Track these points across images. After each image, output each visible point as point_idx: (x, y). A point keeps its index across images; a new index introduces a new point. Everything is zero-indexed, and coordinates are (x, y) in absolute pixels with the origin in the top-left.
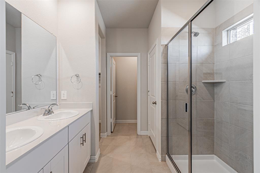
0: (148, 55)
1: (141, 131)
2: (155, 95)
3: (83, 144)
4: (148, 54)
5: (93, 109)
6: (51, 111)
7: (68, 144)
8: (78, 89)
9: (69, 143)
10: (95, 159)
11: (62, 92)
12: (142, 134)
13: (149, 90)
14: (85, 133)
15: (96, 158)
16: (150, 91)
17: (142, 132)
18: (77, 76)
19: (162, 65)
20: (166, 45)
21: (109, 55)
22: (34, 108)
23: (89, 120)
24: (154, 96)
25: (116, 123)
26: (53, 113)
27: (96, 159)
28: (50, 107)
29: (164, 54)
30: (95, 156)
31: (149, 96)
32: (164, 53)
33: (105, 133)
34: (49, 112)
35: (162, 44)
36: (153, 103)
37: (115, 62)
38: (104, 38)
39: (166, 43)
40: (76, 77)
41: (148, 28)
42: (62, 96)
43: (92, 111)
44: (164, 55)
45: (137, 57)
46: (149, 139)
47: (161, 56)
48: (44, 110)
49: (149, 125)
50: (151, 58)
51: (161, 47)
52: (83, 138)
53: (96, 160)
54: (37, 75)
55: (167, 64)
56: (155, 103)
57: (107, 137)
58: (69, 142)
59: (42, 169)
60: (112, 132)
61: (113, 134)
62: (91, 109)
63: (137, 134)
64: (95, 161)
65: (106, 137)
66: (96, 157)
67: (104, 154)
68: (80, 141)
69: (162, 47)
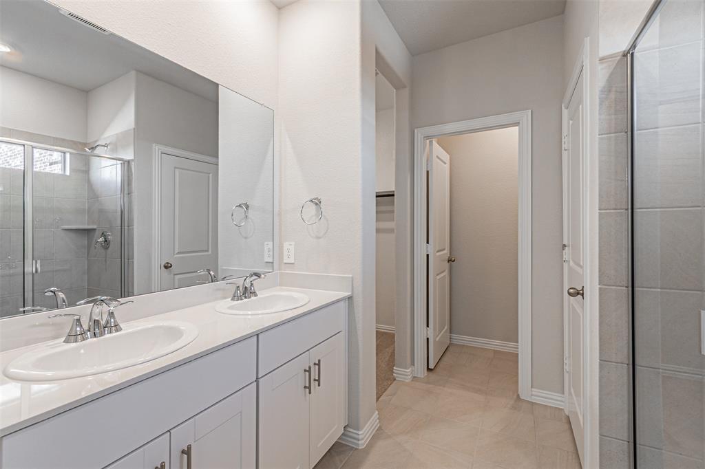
0: (565, 112)
1: (532, 387)
2: (581, 264)
3: (309, 388)
4: (563, 108)
5: (352, 293)
6: (249, 289)
7: (257, 380)
8: (318, 238)
9: (260, 380)
10: (358, 440)
11: (286, 245)
12: (535, 400)
13: (565, 242)
14: (319, 361)
15: (360, 437)
16: (569, 246)
17: (535, 392)
18: (317, 202)
19: (601, 139)
20: (625, 55)
21: (419, 135)
22: (223, 279)
23: (342, 324)
24: (579, 265)
25: (450, 344)
26: (256, 295)
27: (362, 439)
28: (248, 280)
29: (616, 91)
30: (358, 430)
31: (565, 265)
32: (614, 89)
33: (406, 369)
34: (247, 292)
35: (602, 53)
36: (569, 294)
37: (448, 152)
38: (405, 87)
39: (624, 47)
40: (314, 206)
41: (563, 12)
42: (285, 253)
43: (350, 298)
44: (613, 96)
45: (517, 128)
46: (566, 426)
47: (601, 104)
48: (234, 287)
49: (567, 372)
50: (572, 120)
51: (600, 67)
52: (309, 371)
53: (360, 442)
54: (240, 206)
55: (629, 133)
56: (578, 294)
57: (412, 381)
58: (260, 376)
59: (169, 433)
60: (429, 369)
61: (432, 376)
62: (348, 294)
63: (518, 395)
64: (358, 445)
65: (408, 379)
66: (360, 433)
67: (390, 434)
68: (302, 380)
69: (604, 65)
